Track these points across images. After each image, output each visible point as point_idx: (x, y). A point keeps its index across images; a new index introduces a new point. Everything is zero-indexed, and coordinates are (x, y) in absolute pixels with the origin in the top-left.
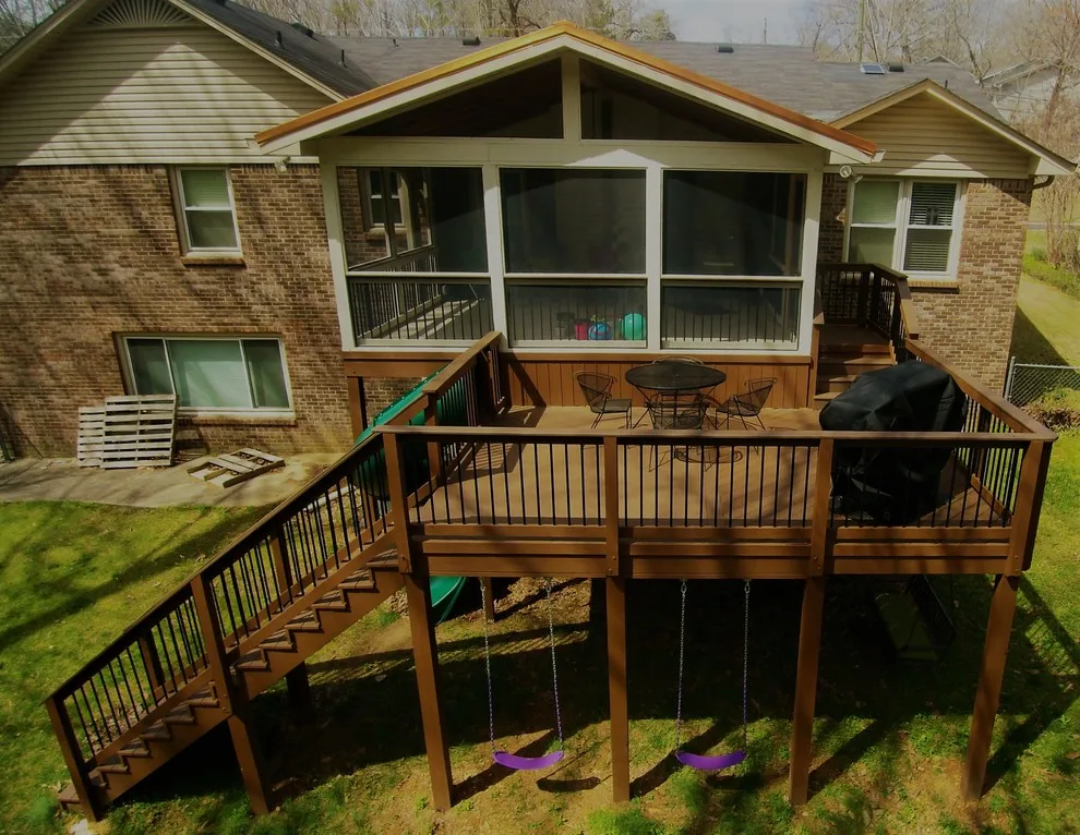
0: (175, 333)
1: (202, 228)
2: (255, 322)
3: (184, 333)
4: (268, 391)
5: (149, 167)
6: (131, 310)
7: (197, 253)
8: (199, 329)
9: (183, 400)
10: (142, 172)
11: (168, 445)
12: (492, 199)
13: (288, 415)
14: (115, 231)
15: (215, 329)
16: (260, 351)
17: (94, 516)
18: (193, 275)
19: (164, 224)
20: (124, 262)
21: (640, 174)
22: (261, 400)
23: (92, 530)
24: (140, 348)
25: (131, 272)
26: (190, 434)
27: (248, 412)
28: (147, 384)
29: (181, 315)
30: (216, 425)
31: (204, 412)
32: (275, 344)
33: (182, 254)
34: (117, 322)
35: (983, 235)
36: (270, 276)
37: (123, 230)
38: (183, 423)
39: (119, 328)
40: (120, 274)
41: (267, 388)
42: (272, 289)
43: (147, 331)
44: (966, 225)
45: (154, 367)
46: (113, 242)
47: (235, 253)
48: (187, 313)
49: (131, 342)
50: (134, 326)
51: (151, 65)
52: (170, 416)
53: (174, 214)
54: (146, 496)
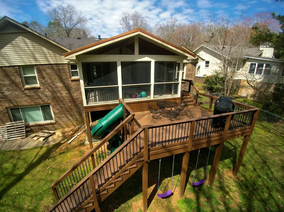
0: (23, 106)
1: (28, 80)
2: (44, 101)
3: (25, 105)
4: (47, 117)
5: (13, 66)
6: (10, 101)
7: (27, 86)
8: (29, 104)
9: (26, 121)
10: (12, 68)
11: (24, 132)
13: (53, 121)
14: (5, 83)
15: (33, 104)
16: (45, 108)
17: (11, 154)
18: (27, 92)
19: (18, 80)
20: (8, 90)
22: (46, 119)
24: (13, 111)
25: (10, 93)
26: (29, 129)
27: (43, 122)
28: (16, 119)
29: (24, 101)
30: (35, 126)
31: (31, 123)
32: (49, 106)
33: (23, 87)
34: (7, 105)
36: (47, 90)
37: (7, 82)
38: (27, 126)
39: (7, 106)
40: (7, 93)
41: (48, 116)
42: (48, 93)
43: (15, 106)
44: (186, 71)
45: (17, 114)
46: (5, 85)
47: (38, 85)
48: (26, 101)
49: (11, 109)
50: (12, 105)
51: (13, 42)
52: (24, 126)
53: (21, 77)
54: (23, 146)
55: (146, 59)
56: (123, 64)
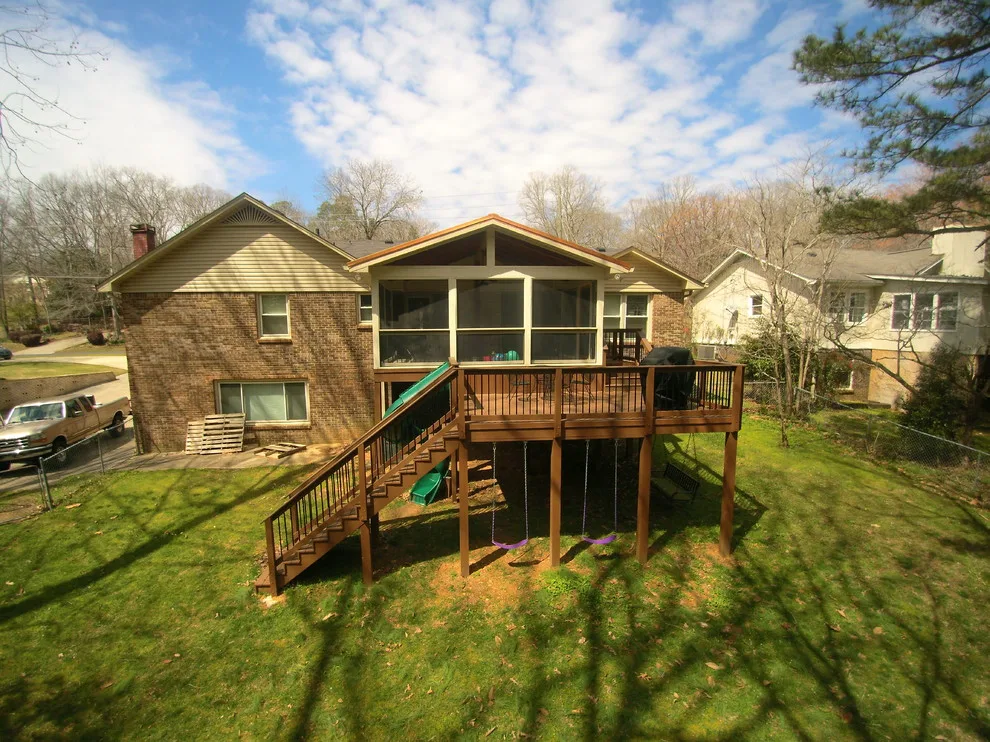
0: (249, 380)
1: (270, 325)
2: (294, 372)
3: (255, 380)
4: (296, 411)
5: (245, 293)
6: (228, 368)
7: (266, 337)
8: (263, 377)
9: (248, 418)
10: (242, 296)
11: (240, 440)
12: (453, 295)
13: (307, 423)
14: (223, 326)
15: (272, 376)
16: (294, 389)
17: (208, 474)
18: (264, 348)
19: (251, 323)
20: (226, 342)
21: (521, 282)
22: (291, 416)
23: (212, 479)
24: (226, 389)
25: (229, 347)
26: (251, 436)
27: (285, 423)
28: (227, 408)
30: (265, 430)
31: (259, 424)
32: (303, 385)
33: (258, 337)
34: (217, 374)
35: (663, 319)
36: (306, 348)
37: (228, 324)
38: (249, 429)
39: (216, 378)
40: (223, 348)
41: (296, 408)
42: (307, 355)
43: (235, 379)
44: (654, 315)
45: (232, 399)
46: (221, 332)
47: (288, 336)
48: (257, 369)
49: (222, 386)
50: (227, 376)
51: (255, 243)
52: (242, 425)
53: (257, 317)
54: (235, 464)
55: (512, 274)
56: (462, 286)
